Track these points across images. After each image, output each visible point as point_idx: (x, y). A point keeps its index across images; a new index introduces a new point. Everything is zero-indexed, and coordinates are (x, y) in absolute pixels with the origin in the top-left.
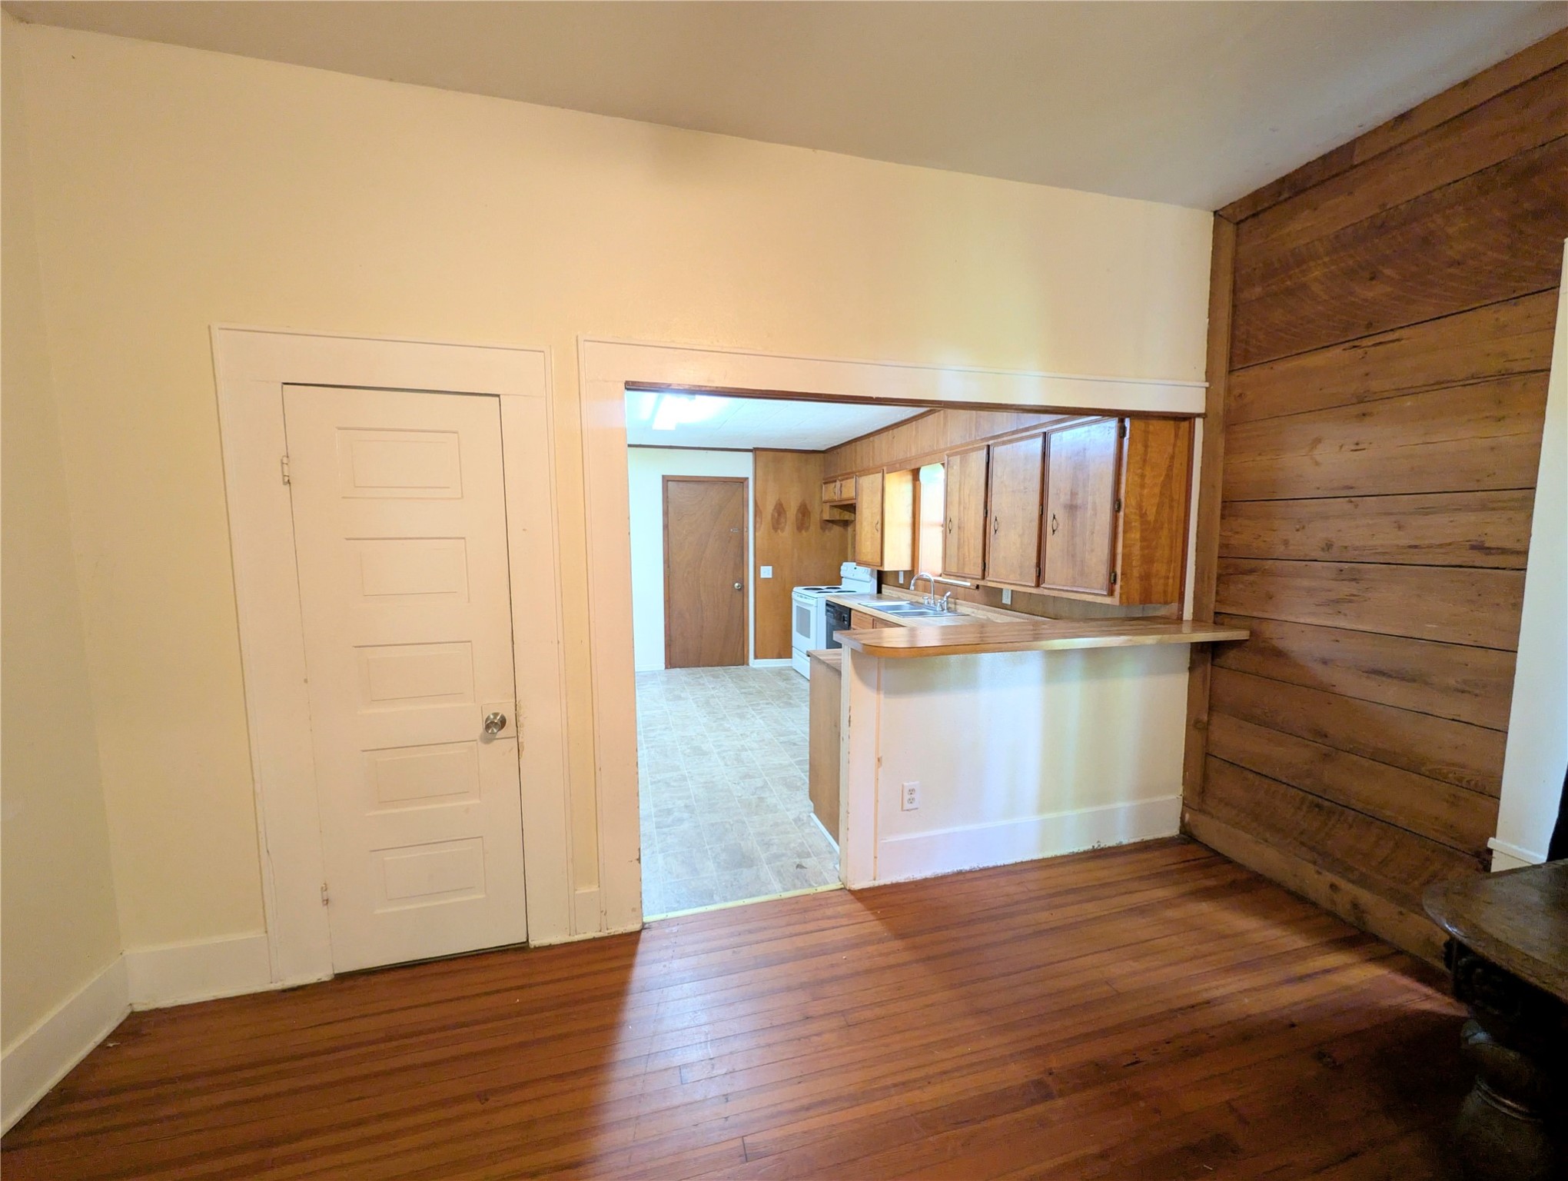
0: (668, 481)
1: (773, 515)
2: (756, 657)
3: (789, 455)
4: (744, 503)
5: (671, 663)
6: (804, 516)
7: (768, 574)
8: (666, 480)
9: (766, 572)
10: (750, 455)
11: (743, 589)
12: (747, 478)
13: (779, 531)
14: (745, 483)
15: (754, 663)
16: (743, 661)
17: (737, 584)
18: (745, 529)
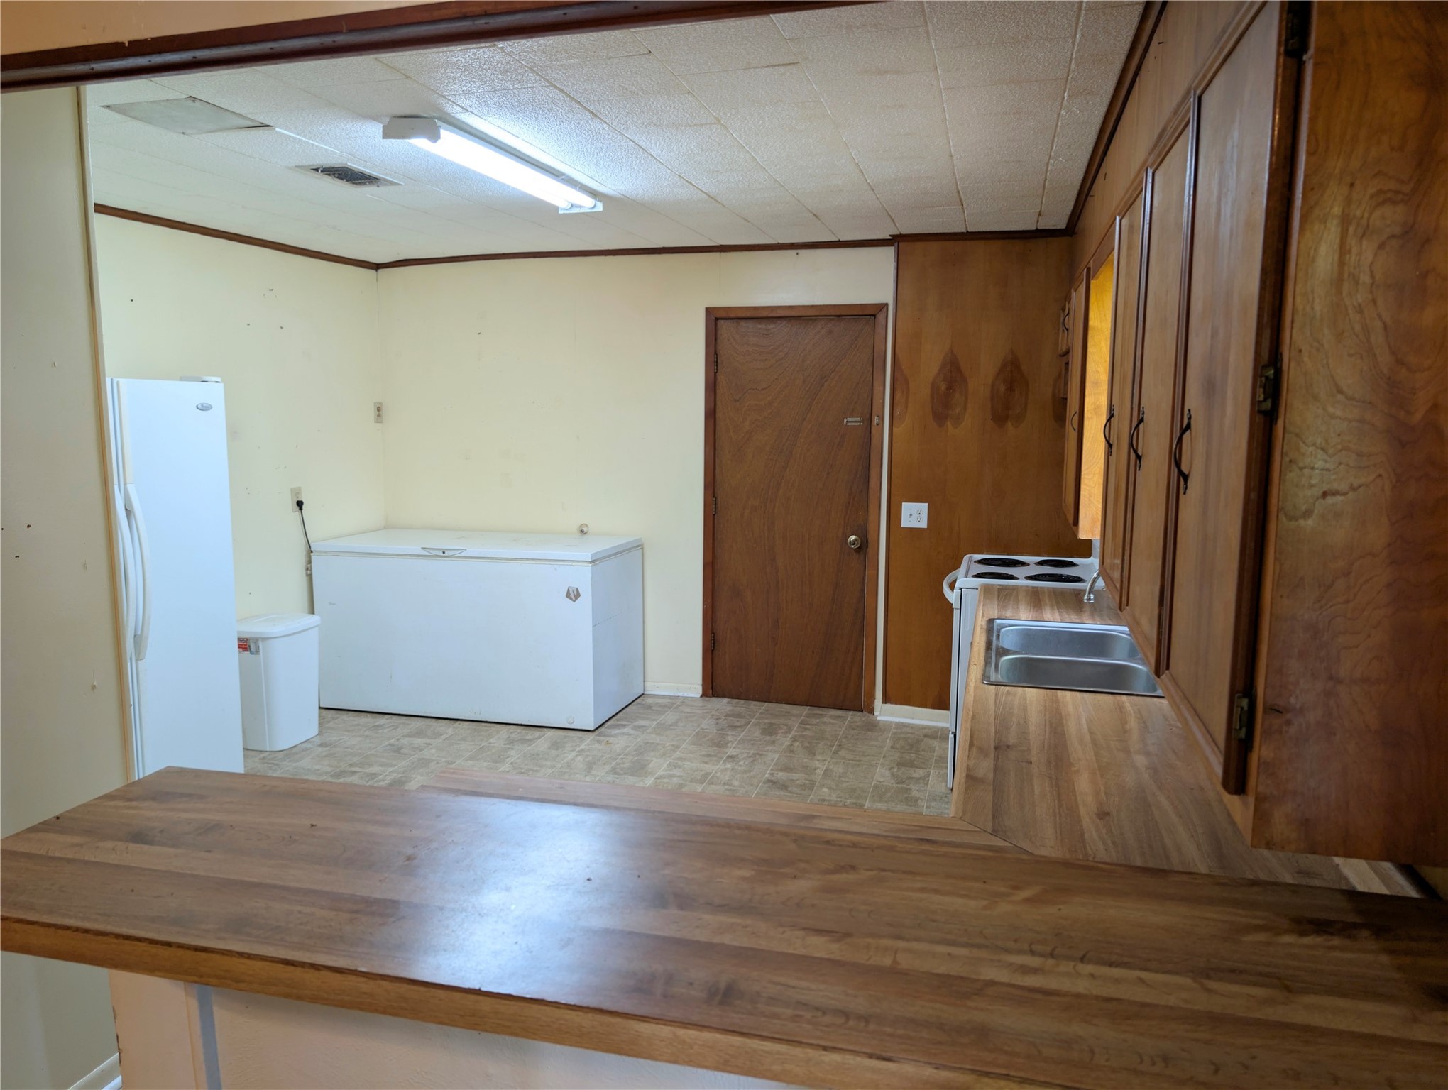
0: (717, 319)
1: (934, 387)
2: (886, 699)
3: (980, 246)
4: (876, 362)
5: (713, 685)
6: (1011, 389)
7: (919, 520)
8: (716, 319)
9: (915, 515)
10: (890, 252)
11: (865, 547)
12: (887, 304)
13: (949, 423)
14: (880, 317)
15: (887, 713)
16: (857, 702)
17: (853, 537)
18: (875, 420)
